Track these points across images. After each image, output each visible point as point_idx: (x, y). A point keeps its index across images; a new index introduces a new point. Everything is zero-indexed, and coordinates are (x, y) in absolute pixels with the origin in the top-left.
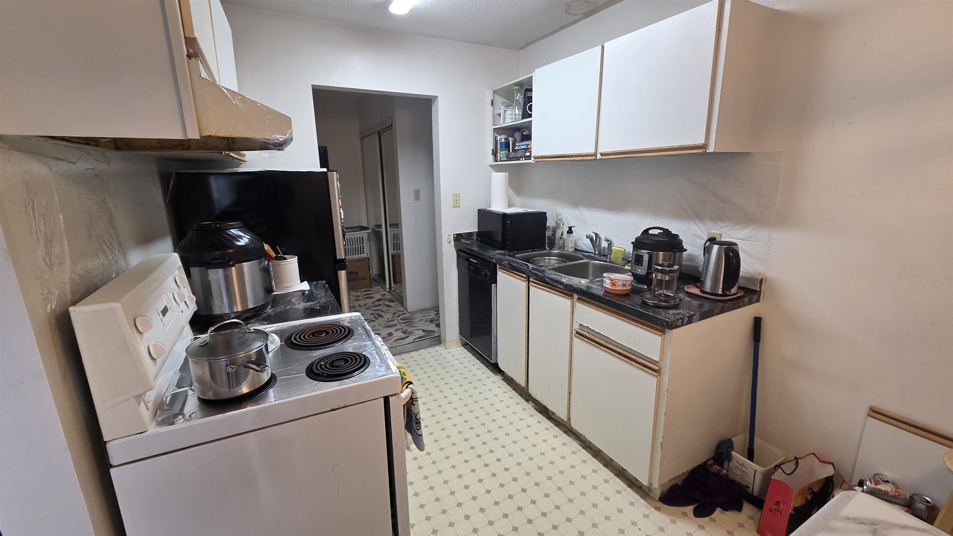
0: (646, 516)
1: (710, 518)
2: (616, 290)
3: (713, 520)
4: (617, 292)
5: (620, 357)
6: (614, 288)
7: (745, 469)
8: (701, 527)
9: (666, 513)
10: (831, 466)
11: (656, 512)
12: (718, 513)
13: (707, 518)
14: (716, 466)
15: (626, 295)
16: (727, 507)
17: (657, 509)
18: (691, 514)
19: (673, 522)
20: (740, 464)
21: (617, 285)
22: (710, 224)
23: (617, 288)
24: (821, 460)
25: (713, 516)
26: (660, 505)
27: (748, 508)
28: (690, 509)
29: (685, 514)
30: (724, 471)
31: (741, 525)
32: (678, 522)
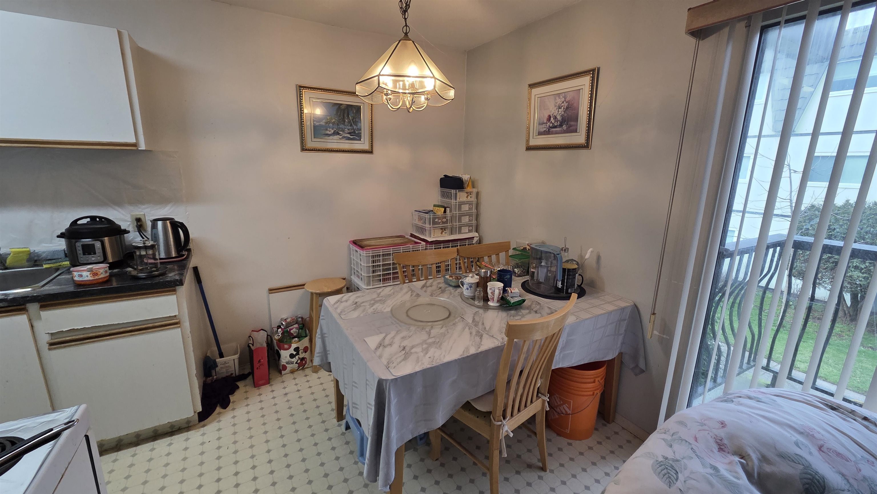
0: (203, 434)
1: (232, 403)
2: (99, 279)
3: (234, 402)
4: (101, 281)
5: (133, 333)
6: (96, 277)
7: (227, 365)
8: (234, 409)
9: (211, 422)
10: (262, 331)
11: (205, 428)
12: (232, 398)
13: (231, 404)
14: (209, 378)
15: (107, 281)
16: (232, 392)
17: (204, 426)
18: (222, 410)
19: (219, 421)
20: (223, 364)
21: (99, 273)
22: (131, 208)
23: (100, 277)
24: (258, 330)
25: (231, 401)
26: (202, 423)
27: (240, 384)
28: (218, 409)
29: (219, 413)
30: (215, 377)
31: (246, 392)
32: (221, 419)
